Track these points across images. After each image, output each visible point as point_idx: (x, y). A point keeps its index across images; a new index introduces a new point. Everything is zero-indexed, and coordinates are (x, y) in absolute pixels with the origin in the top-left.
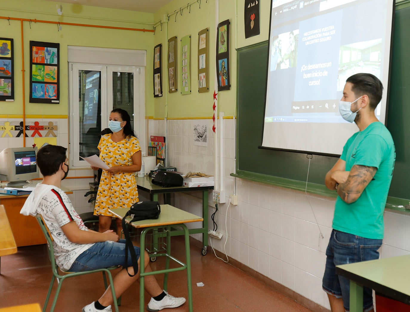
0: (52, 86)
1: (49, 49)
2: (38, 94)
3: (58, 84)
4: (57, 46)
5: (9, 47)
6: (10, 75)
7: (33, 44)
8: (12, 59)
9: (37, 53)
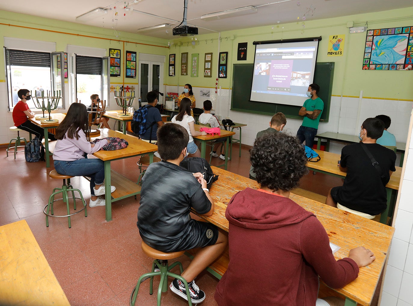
0: (134, 70)
1: (133, 54)
2: (129, 74)
3: (136, 69)
4: (135, 53)
5: (119, 53)
6: (119, 66)
7: (127, 52)
8: (120, 58)
9: (128, 56)
